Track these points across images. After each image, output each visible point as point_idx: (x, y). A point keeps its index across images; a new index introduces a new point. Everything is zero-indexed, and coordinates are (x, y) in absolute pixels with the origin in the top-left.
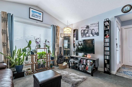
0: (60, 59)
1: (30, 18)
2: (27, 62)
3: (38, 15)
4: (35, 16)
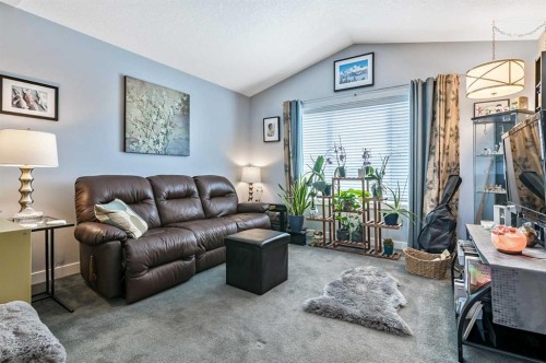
0: (434, 230)
1: (335, 91)
2: (312, 212)
3: (357, 69)
4: (349, 78)
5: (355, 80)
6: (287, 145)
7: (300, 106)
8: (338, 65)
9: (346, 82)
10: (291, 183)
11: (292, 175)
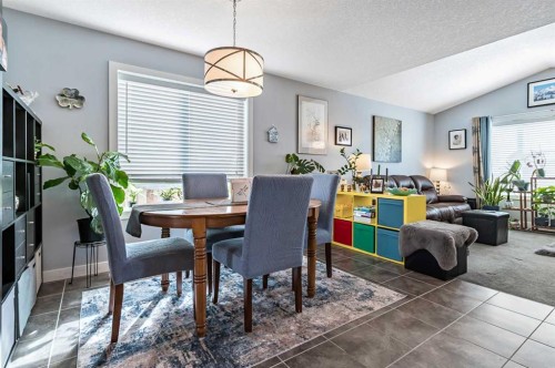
1: (529, 107)
2: (508, 203)
4: (545, 97)
5: (552, 97)
6: (476, 151)
7: (490, 120)
8: (532, 86)
9: (542, 99)
10: (480, 182)
11: (482, 175)
